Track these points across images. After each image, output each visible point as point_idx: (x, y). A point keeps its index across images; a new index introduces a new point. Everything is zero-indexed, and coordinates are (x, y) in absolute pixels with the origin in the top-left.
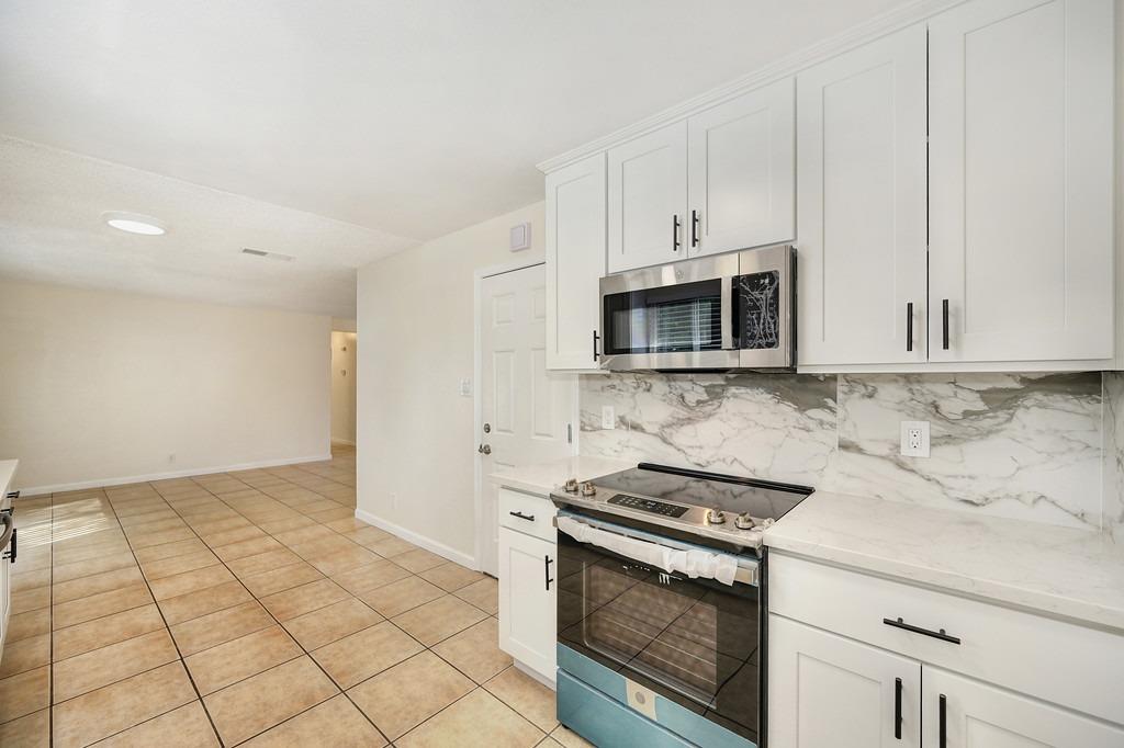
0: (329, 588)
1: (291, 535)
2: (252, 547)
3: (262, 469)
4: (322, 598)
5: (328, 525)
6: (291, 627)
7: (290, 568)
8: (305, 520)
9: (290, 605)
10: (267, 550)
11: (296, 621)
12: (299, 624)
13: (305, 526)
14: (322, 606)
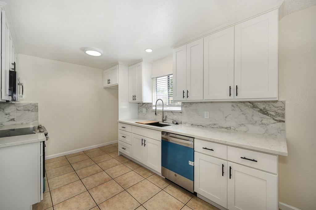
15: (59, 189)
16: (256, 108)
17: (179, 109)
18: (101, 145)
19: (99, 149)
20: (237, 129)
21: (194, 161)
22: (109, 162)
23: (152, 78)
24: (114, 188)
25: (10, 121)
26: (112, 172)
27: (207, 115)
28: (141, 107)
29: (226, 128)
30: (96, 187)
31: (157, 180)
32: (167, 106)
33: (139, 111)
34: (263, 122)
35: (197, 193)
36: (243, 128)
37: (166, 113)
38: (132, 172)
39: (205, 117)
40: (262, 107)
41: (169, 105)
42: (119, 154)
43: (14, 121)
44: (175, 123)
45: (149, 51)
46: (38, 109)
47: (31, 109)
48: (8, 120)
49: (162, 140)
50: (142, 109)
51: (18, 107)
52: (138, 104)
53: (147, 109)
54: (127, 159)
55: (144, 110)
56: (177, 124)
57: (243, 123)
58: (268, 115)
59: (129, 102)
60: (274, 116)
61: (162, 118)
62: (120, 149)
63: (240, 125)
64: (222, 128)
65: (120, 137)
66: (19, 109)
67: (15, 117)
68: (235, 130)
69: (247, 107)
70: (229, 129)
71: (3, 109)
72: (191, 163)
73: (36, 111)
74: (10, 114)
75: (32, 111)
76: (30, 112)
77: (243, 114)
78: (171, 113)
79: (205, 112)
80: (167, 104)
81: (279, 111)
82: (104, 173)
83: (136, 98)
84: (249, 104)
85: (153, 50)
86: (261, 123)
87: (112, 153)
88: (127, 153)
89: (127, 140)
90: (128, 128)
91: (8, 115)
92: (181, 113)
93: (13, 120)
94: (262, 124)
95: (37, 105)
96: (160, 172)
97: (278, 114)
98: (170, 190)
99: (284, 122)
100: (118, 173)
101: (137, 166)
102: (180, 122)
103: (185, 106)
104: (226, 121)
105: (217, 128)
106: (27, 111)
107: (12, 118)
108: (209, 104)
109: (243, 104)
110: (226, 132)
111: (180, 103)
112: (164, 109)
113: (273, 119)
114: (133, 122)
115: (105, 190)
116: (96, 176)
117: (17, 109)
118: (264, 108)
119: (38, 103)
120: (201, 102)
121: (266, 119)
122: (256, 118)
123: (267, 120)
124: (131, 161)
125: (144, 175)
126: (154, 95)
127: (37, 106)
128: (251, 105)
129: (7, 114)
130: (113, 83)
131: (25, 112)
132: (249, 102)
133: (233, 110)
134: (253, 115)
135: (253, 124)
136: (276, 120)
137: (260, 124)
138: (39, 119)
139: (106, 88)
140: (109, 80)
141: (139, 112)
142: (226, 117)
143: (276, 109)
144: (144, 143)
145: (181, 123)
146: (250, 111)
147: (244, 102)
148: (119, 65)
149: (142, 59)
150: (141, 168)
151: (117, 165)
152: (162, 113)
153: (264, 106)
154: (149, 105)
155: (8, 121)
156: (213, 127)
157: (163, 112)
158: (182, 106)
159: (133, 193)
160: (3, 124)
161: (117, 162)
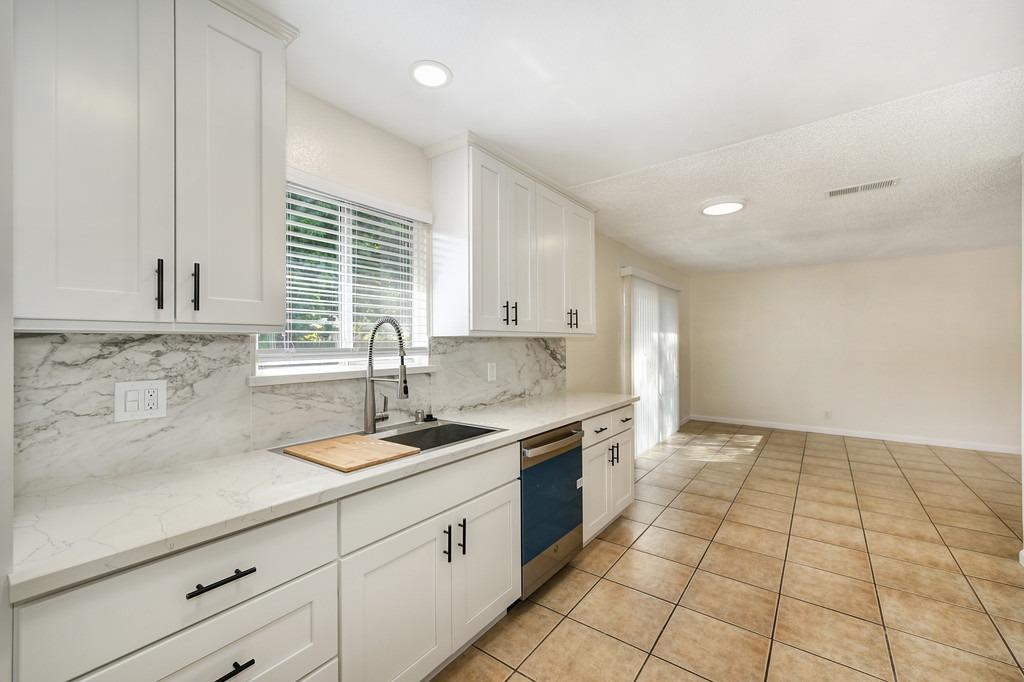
0: (871, 642)
1: (889, 542)
2: (831, 532)
3: (929, 447)
4: (847, 648)
5: (958, 554)
6: (780, 654)
7: (848, 581)
8: (930, 531)
9: (803, 627)
10: (843, 545)
11: (791, 652)
12: (791, 659)
13: (920, 538)
14: (838, 658)
92: (429, 374)
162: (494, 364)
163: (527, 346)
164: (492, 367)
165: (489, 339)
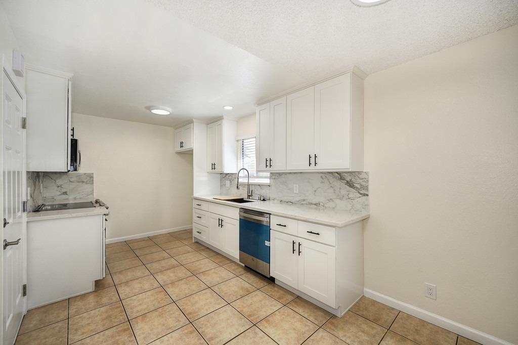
15: (120, 272)
16: (343, 180)
17: (267, 181)
18: (171, 230)
19: (168, 235)
20: (325, 205)
21: (270, 241)
22: (179, 248)
23: (238, 141)
24: (181, 273)
25: (62, 194)
26: (182, 258)
27: (296, 188)
28: (224, 179)
29: (315, 204)
30: (161, 272)
31: (234, 267)
32: (254, 177)
33: (222, 184)
34: (350, 196)
35: (274, 278)
36: (331, 204)
37: (253, 186)
38: (207, 260)
39: (295, 192)
40: (348, 178)
41: (257, 177)
42: (193, 241)
43: (67, 194)
44: (262, 199)
45: (229, 108)
46: (93, 180)
47: (85, 181)
48: (60, 193)
49: (240, 219)
50: (225, 182)
51: (71, 178)
52: (219, 176)
53: (231, 182)
54: (203, 246)
55: (228, 183)
56: (264, 200)
57: (331, 198)
58: (354, 188)
59: (208, 172)
60: (359, 189)
61: (247, 192)
62: (195, 234)
63: (329, 200)
64: (312, 204)
65: (195, 219)
66: (72, 180)
67: (68, 190)
68: (324, 206)
69: (335, 179)
70: (318, 205)
71: (55, 180)
72: (267, 243)
73: (91, 184)
74: (62, 186)
75: (87, 183)
76: (84, 183)
77: (331, 187)
78: (259, 186)
79: (295, 185)
80: (255, 175)
81: (364, 184)
82: (172, 259)
83: (216, 167)
84: (337, 174)
85: (233, 107)
86: (348, 197)
87: (185, 239)
88: (203, 238)
89: (203, 221)
90: (205, 206)
91: (60, 188)
92: (269, 186)
93: (65, 193)
94: (349, 199)
95: (92, 175)
96: (238, 257)
97: (363, 187)
98: (246, 277)
99: (367, 195)
100: (189, 260)
101: (214, 253)
102: (268, 198)
103: (274, 177)
104: (315, 195)
105: (307, 204)
106: (81, 183)
107: (64, 191)
108: (299, 175)
109: (331, 174)
110: (315, 209)
111: (268, 174)
112: (250, 181)
113: (359, 192)
114: (210, 198)
115: (171, 275)
116: (163, 262)
117: (69, 180)
118: (351, 180)
119: (93, 174)
120: (290, 173)
121: (351, 193)
122: (343, 192)
123: (353, 193)
124: (208, 248)
125: (220, 262)
126: (239, 163)
127: (93, 177)
128: (339, 176)
129: (58, 187)
130: (186, 147)
131: (78, 184)
132: (337, 173)
133: (322, 182)
134: (340, 188)
135: (340, 199)
136: (361, 194)
137: (347, 199)
138: (94, 194)
139: (179, 153)
140: (182, 143)
141: (221, 186)
142: (315, 191)
143: (361, 181)
144: (221, 223)
145: (270, 200)
146: (338, 184)
147: (332, 173)
148: (195, 124)
149: (223, 116)
150: (218, 256)
151: (189, 252)
152: (247, 186)
153: (350, 178)
154: (233, 176)
155: (60, 195)
156: (302, 204)
157: (249, 185)
158: (270, 178)
159: (203, 278)
160: (55, 198)
161: (190, 249)
162: (297, 185)
163: (322, 177)
164: (296, 186)
165: (295, 173)
